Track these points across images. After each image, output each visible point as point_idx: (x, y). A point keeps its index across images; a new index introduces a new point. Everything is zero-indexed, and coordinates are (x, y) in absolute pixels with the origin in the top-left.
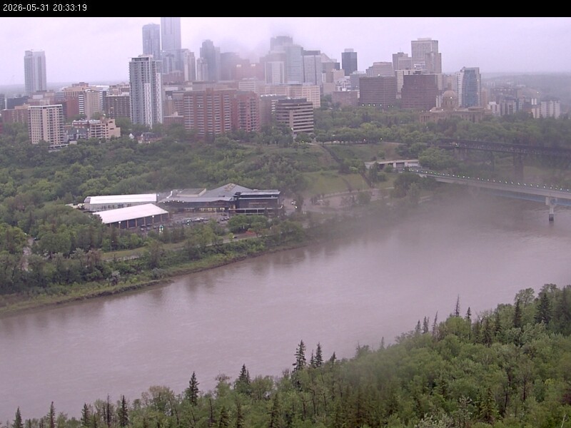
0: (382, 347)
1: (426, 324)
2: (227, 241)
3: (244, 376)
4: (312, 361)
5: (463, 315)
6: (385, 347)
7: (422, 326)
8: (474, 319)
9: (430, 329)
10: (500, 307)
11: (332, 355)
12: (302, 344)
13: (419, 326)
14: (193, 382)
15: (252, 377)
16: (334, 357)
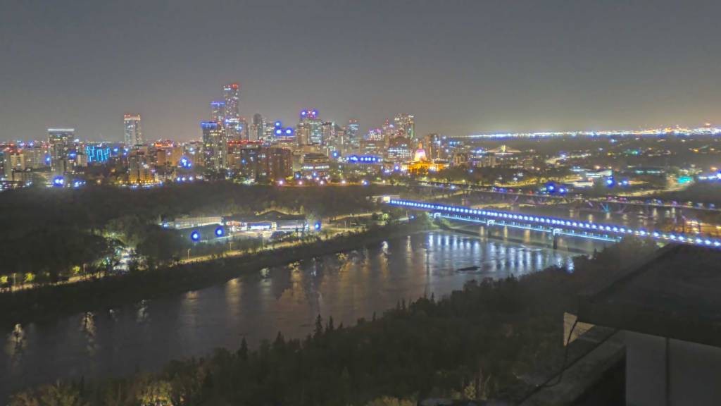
0: (374, 319)
1: (404, 302)
2: (270, 248)
3: (280, 339)
4: (327, 329)
5: (429, 297)
6: (376, 318)
7: (401, 305)
8: (436, 300)
9: (407, 306)
10: (454, 292)
11: (339, 324)
12: (319, 316)
13: (398, 303)
14: (244, 344)
15: (286, 339)
16: (341, 325)
